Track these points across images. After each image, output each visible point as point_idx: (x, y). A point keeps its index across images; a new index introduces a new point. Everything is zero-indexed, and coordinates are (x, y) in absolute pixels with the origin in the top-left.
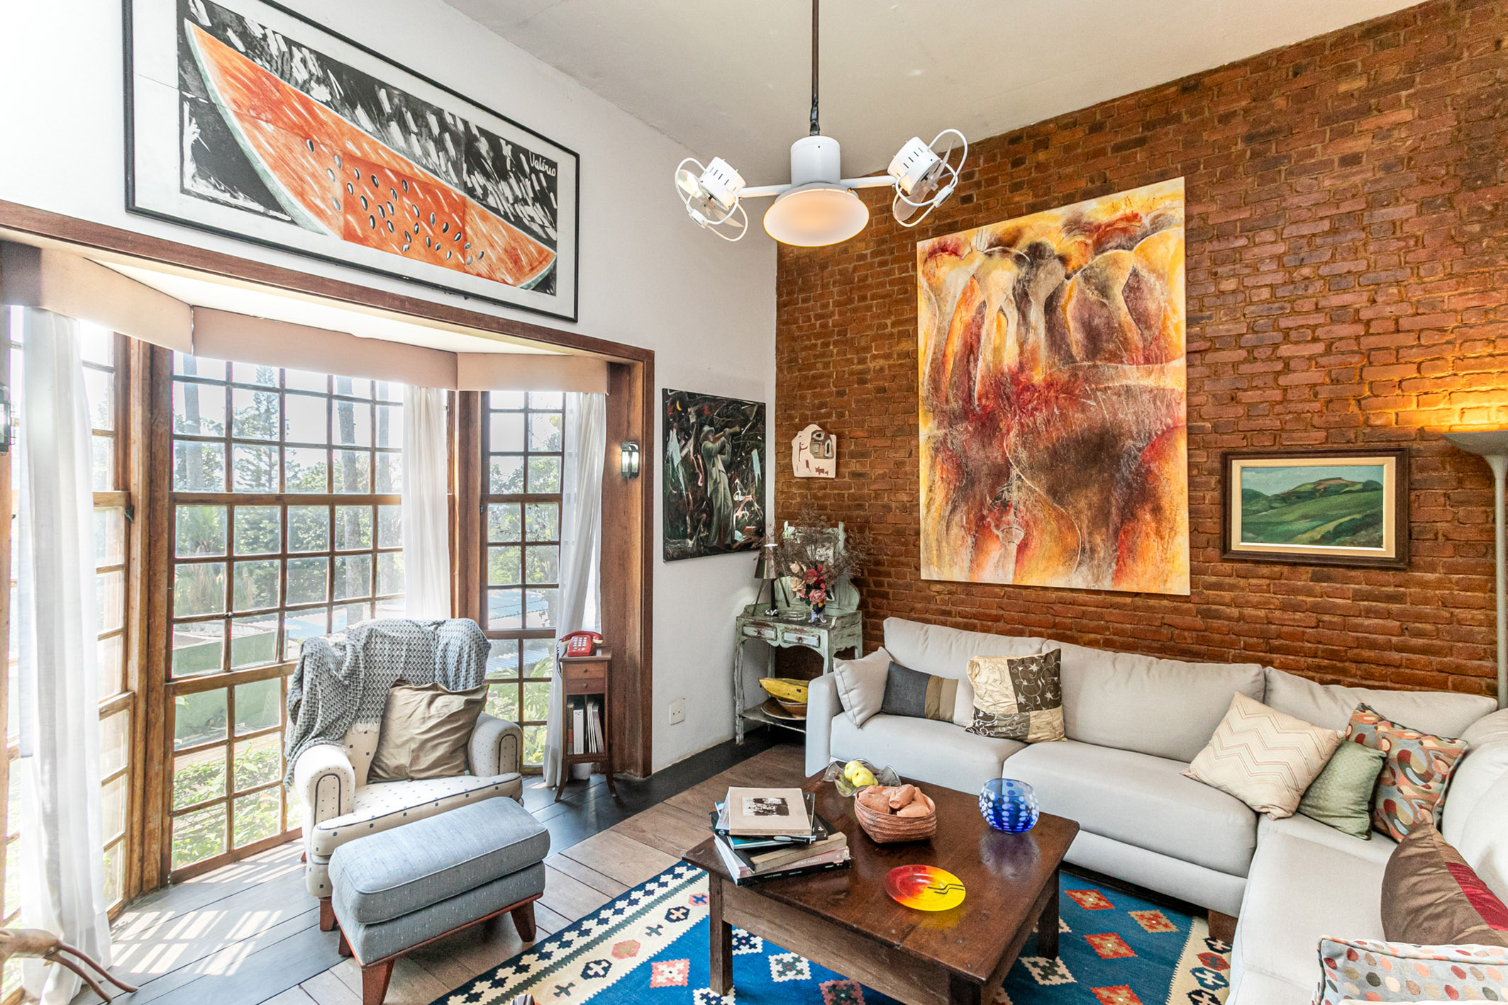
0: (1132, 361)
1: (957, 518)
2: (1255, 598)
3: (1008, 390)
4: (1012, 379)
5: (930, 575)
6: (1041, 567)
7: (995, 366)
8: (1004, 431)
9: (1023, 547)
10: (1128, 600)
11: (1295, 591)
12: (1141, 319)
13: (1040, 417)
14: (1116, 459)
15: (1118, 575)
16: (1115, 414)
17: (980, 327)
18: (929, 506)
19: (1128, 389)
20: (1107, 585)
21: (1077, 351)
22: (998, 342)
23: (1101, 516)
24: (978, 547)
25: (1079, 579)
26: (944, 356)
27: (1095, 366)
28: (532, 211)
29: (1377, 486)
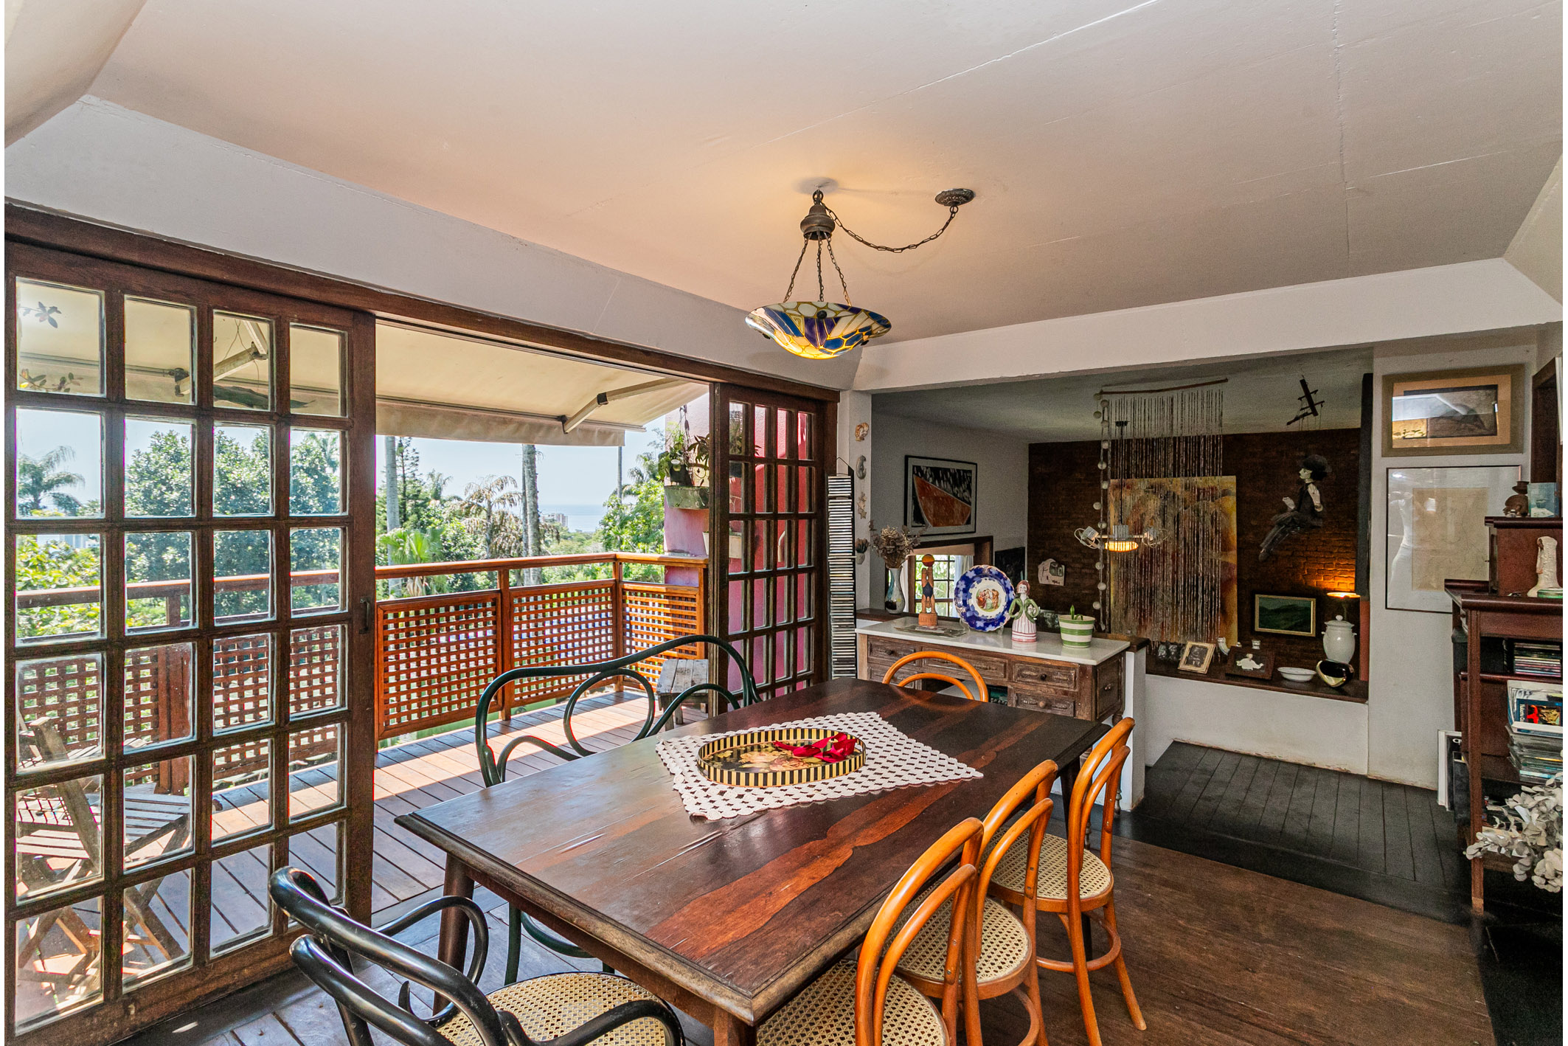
11: (1278, 647)
12: (1218, 530)
24: (1141, 625)
28: (966, 494)
29: (1309, 609)
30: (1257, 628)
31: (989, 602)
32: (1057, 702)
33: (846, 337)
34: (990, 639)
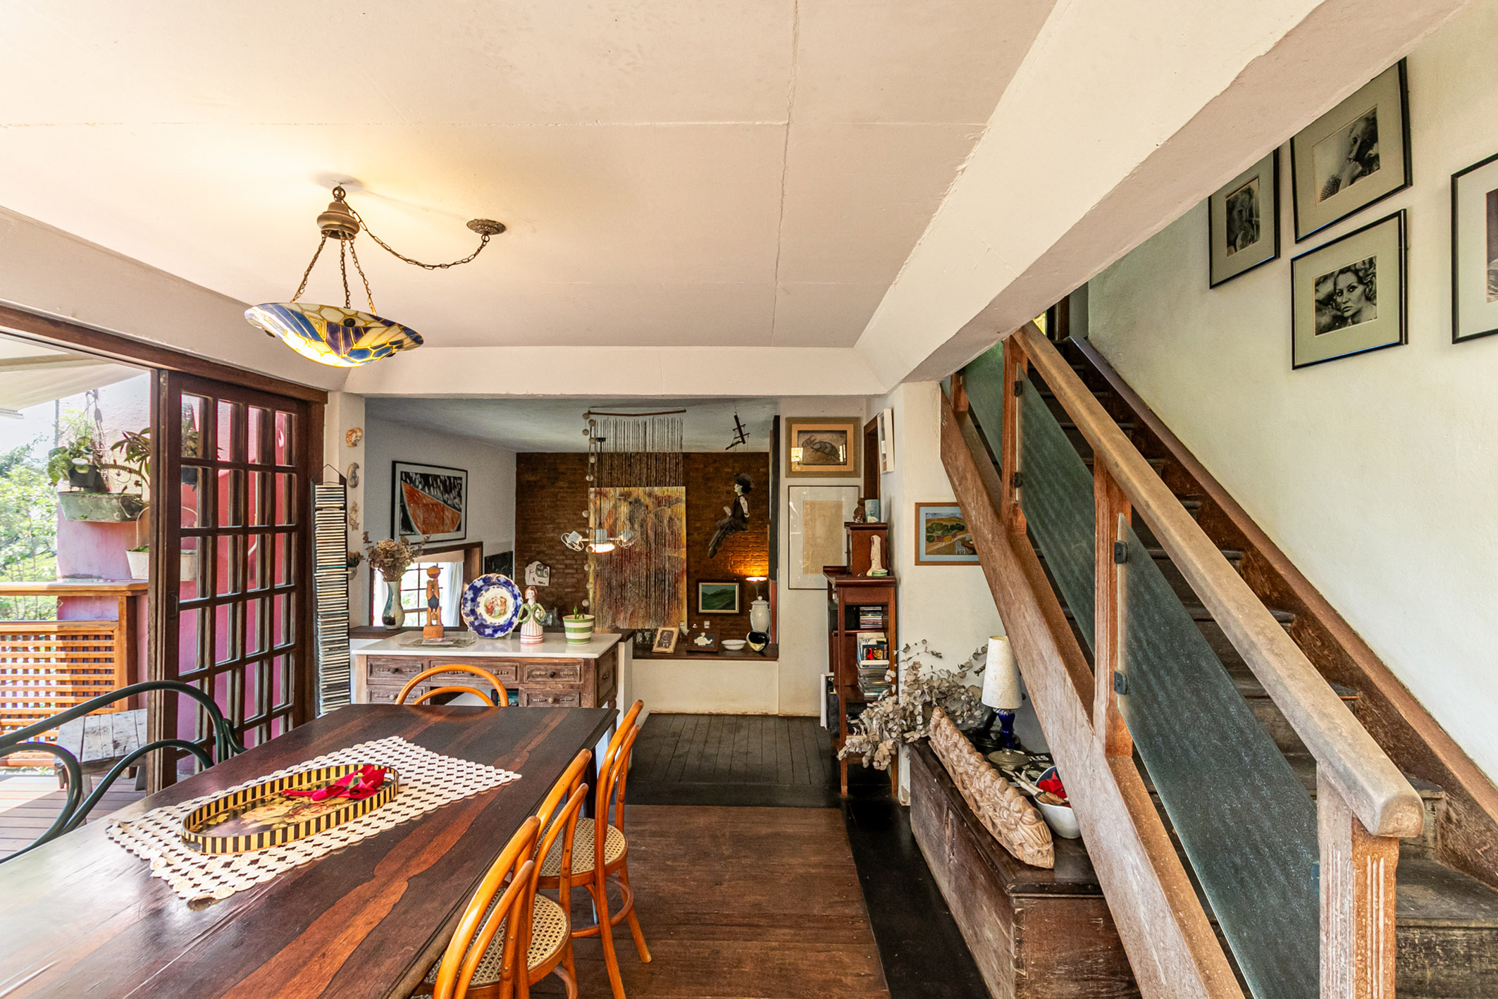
0: (669, 547)
1: (606, 603)
3: (626, 554)
6: (639, 621)
8: (625, 569)
12: (672, 532)
13: (638, 565)
15: (665, 623)
16: (665, 565)
17: (615, 527)
18: (594, 598)
19: (668, 557)
21: (652, 541)
24: (614, 615)
25: (653, 625)
27: (658, 548)
28: (457, 500)
29: (734, 592)
30: (701, 610)
31: (497, 609)
32: (564, 695)
33: (374, 348)
34: (499, 644)
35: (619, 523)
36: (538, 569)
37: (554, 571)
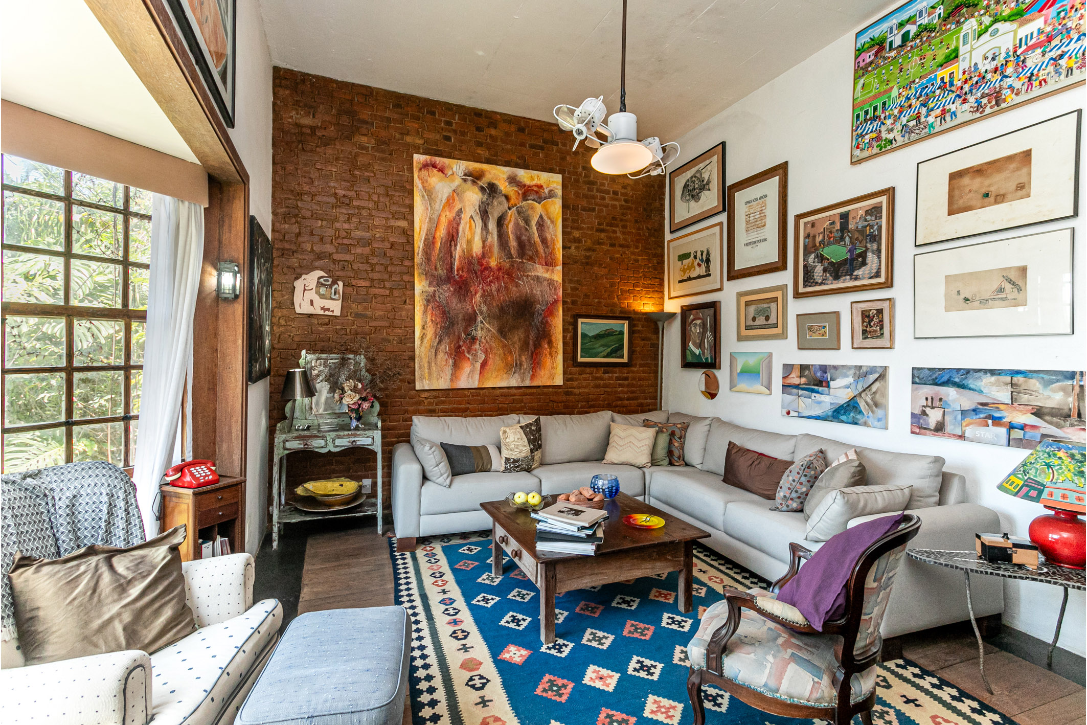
0: (540, 264)
1: (442, 347)
2: (584, 383)
3: (475, 268)
4: (478, 262)
5: (423, 386)
6: (494, 375)
7: (468, 251)
8: (473, 293)
9: (484, 365)
10: (534, 391)
11: (597, 378)
12: (544, 241)
13: (494, 287)
14: (532, 315)
15: (533, 377)
16: (532, 290)
17: (458, 225)
18: (422, 339)
19: (538, 278)
20: (527, 383)
21: (513, 252)
22: (469, 237)
23: (525, 346)
24: (456, 366)
25: (514, 381)
26: (434, 238)
27: (522, 262)
29: (622, 333)
30: (580, 358)
35: (465, 217)
36: (320, 284)
37: (350, 290)
